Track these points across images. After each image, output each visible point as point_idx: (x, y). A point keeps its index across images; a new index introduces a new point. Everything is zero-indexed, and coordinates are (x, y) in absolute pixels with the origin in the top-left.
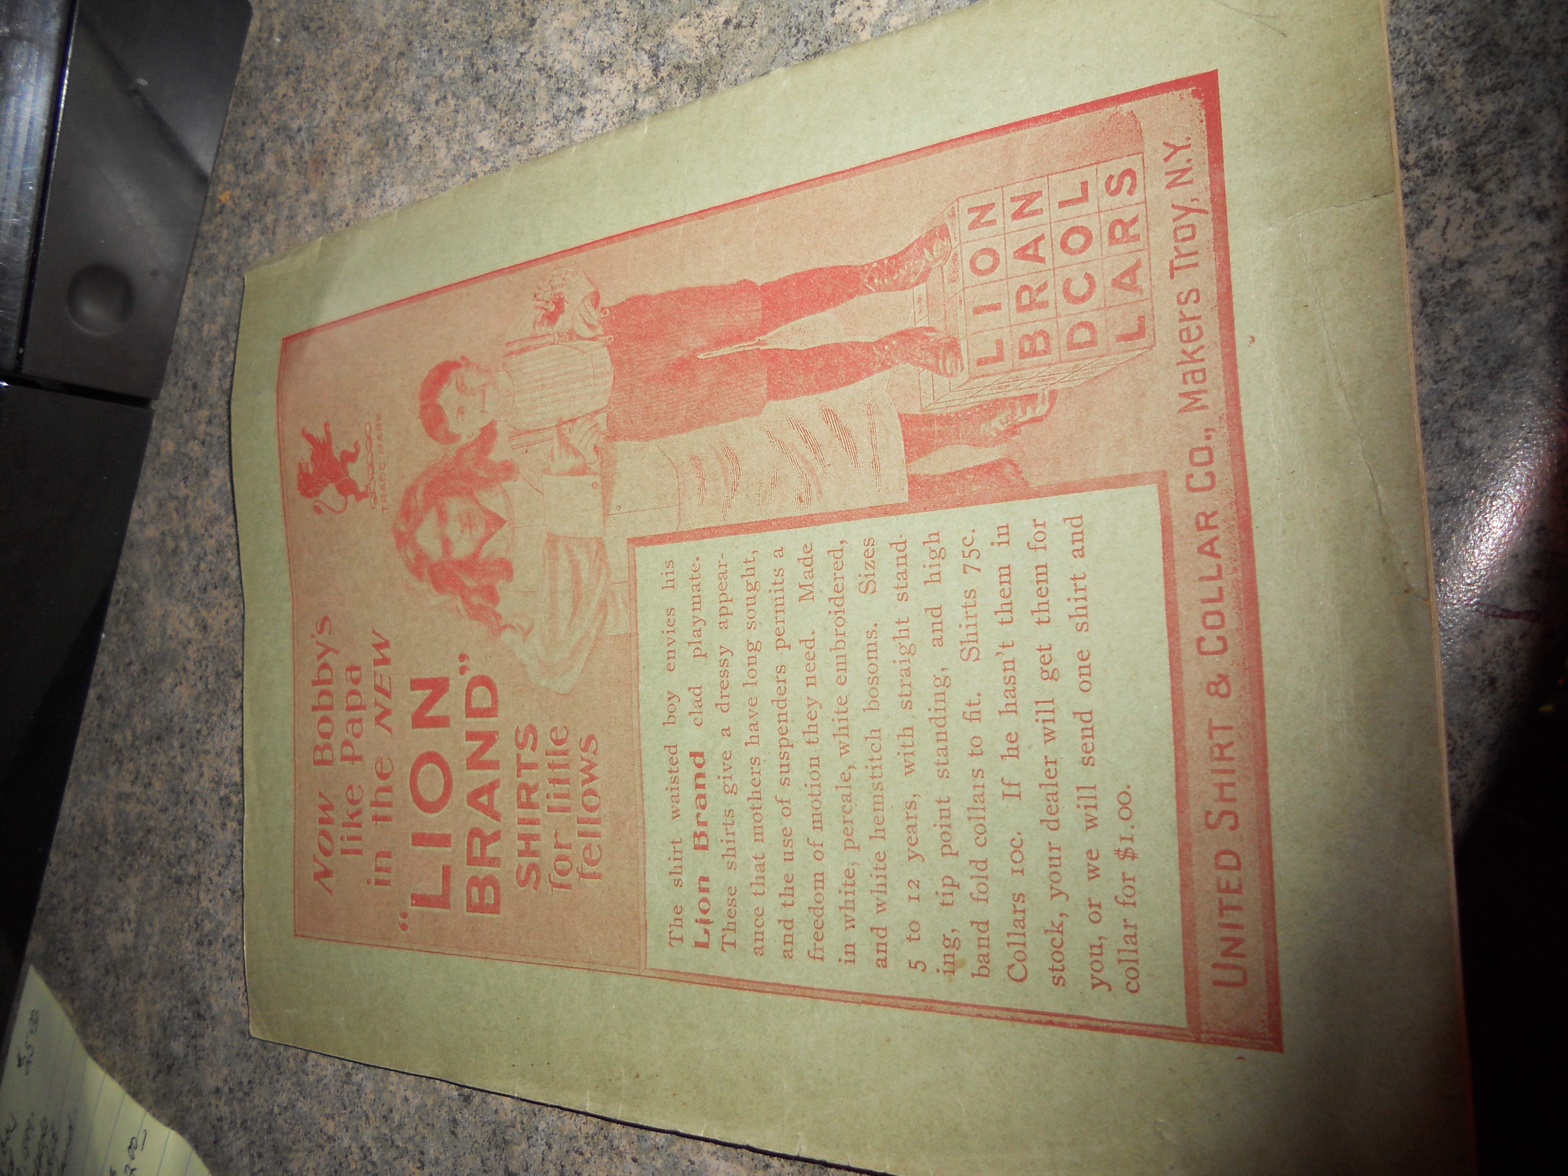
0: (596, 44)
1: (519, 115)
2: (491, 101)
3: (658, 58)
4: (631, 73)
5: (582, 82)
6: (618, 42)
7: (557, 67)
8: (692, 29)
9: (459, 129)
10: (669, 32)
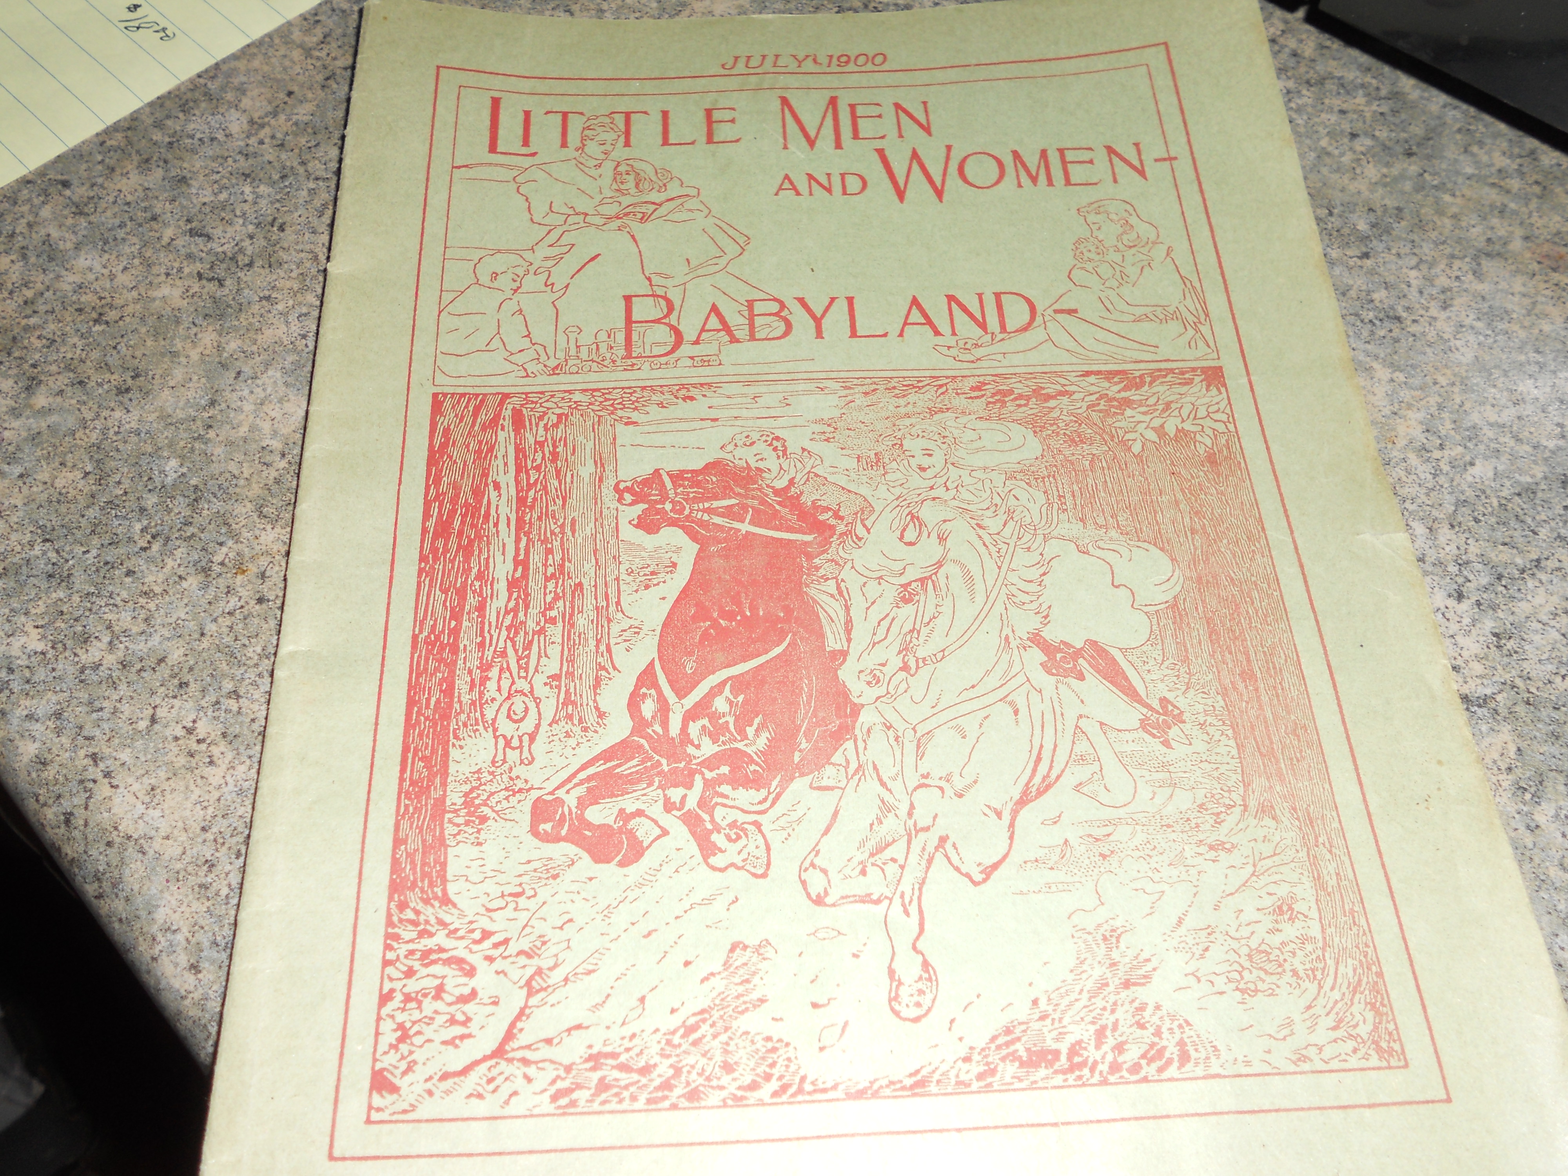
0: (1537, 638)
1: (1493, 520)
2: (1528, 492)
3: (1480, 706)
4: (1478, 668)
5: (1494, 607)
6: (1525, 664)
7: (1531, 583)
8: (1496, 756)
9: (1512, 443)
10: (1506, 728)
